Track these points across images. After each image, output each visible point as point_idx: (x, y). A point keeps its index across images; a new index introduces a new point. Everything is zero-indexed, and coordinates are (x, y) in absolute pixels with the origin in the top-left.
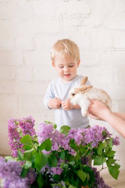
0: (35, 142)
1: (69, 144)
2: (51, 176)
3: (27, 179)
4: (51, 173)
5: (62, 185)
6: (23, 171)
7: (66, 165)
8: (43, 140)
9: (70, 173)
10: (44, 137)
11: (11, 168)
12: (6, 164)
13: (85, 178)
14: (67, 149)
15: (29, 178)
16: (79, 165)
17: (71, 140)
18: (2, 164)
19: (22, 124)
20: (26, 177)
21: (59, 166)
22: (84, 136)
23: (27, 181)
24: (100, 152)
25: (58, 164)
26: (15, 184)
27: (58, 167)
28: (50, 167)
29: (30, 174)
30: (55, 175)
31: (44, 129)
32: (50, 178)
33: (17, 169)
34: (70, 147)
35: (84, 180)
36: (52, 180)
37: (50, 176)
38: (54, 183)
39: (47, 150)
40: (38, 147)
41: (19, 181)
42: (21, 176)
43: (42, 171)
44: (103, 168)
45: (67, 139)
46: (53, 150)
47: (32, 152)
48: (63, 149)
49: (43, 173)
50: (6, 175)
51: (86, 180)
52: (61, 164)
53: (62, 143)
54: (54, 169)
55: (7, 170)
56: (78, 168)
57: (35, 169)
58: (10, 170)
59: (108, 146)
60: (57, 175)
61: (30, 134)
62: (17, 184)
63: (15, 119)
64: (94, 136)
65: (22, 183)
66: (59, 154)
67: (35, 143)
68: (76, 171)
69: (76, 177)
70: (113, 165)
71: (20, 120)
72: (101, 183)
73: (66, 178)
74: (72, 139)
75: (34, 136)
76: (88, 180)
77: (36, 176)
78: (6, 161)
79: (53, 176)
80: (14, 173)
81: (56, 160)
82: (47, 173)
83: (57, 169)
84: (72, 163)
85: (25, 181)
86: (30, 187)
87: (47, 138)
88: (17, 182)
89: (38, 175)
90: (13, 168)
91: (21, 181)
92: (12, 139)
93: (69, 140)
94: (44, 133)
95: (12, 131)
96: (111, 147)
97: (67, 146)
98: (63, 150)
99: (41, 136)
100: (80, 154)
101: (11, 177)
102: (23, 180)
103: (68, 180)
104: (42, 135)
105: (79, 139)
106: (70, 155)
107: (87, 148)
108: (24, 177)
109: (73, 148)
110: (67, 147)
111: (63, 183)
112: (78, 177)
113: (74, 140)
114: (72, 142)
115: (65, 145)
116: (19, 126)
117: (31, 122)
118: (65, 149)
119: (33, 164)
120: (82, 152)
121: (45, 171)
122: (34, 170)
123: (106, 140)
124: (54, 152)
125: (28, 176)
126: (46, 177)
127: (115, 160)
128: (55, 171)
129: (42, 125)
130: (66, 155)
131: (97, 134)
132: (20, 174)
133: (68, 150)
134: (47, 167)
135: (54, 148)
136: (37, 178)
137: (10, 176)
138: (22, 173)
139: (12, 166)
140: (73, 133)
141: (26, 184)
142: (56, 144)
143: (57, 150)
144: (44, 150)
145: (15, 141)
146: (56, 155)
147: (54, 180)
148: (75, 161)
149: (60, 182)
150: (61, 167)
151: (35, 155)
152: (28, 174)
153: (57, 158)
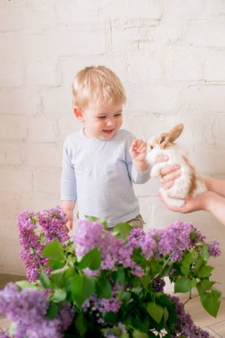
0: (69, 253)
1: (131, 257)
2: (101, 314)
3: (57, 322)
4: (101, 310)
5: (121, 331)
6: (50, 307)
7: (126, 295)
8: (84, 251)
9: (133, 308)
10: (87, 246)
11: (29, 302)
12: (18, 296)
13: (161, 317)
14: (129, 265)
15: (62, 320)
16: (148, 294)
17: (135, 249)
18: (13, 296)
19: (44, 222)
20: (57, 318)
21: (114, 297)
22: (158, 241)
23: (59, 325)
24: (185, 269)
25: (113, 293)
26: (37, 331)
27: (113, 299)
28: (98, 297)
29: (62, 312)
30: (107, 313)
31: (88, 232)
32: (98, 318)
33: (39, 305)
34: (133, 263)
35: (158, 320)
36: (101, 321)
37: (98, 315)
38: (105, 327)
39: (92, 268)
40: (76, 264)
41: (44, 325)
42: (47, 315)
43: (83, 306)
44: (190, 298)
45: (128, 248)
46: (104, 267)
47: (65, 273)
48: (121, 265)
49: (85, 310)
50: (20, 316)
51: (163, 319)
52: (117, 292)
53: (119, 255)
54: (105, 302)
55: (21, 307)
56: (148, 299)
57: (72, 304)
58: (26, 305)
59: (200, 257)
60: (111, 312)
61: (60, 239)
62: (40, 331)
63: (30, 212)
64: (175, 242)
65: (50, 330)
66: (114, 275)
67: (70, 256)
68: (144, 304)
69: (144, 315)
70: (210, 291)
71: (39, 214)
72: (187, 325)
73: (126, 317)
74: (137, 247)
75: (66, 243)
76: (166, 319)
77: (73, 316)
78: (20, 289)
79: (104, 315)
80: (34, 311)
81: (109, 286)
82: (94, 309)
83: (110, 303)
84: (137, 290)
85: (55, 326)
86: (63, 335)
87: (93, 248)
88: (40, 327)
89: (76, 314)
90: (31, 303)
91: (47, 325)
92: (26, 248)
93: (131, 250)
94: (87, 238)
95: (27, 234)
96: (205, 259)
97: (128, 260)
98: (121, 269)
99: (82, 244)
100: (151, 273)
101: (30, 319)
102: (52, 323)
103: (129, 320)
104: (84, 242)
105: (149, 247)
106: (133, 276)
107: (162, 263)
108: (52, 319)
109: (138, 263)
110: (129, 262)
111: (122, 326)
112: (148, 314)
113: (140, 250)
114: (137, 253)
115: (124, 260)
116: (38, 224)
117: (59, 217)
118: (125, 266)
119: (69, 294)
120: (154, 270)
121: (88, 305)
122: (69, 304)
123: (197, 247)
124: (104, 272)
125: (59, 316)
126: (91, 317)
127: (213, 283)
128: (106, 306)
129: (83, 225)
130: (126, 276)
131: (180, 237)
132: (45, 313)
133: (129, 268)
134: (92, 298)
135: (105, 264)
136: (75, 319)
137: (27, 317)
138: (48, 311)
139: (30, 300)
140: (136, 236)
141: (57, 331)
142: (109, 257)
143: (110, 268)
144: (87, 269)
145: (32, 252)
146: (108, 278)
147: (106, 321)
148: (142, 286)
149: (117, 325)
150: (118, 298)
151: (71, 279)
152: (59, 313)
153: (110, 282)
